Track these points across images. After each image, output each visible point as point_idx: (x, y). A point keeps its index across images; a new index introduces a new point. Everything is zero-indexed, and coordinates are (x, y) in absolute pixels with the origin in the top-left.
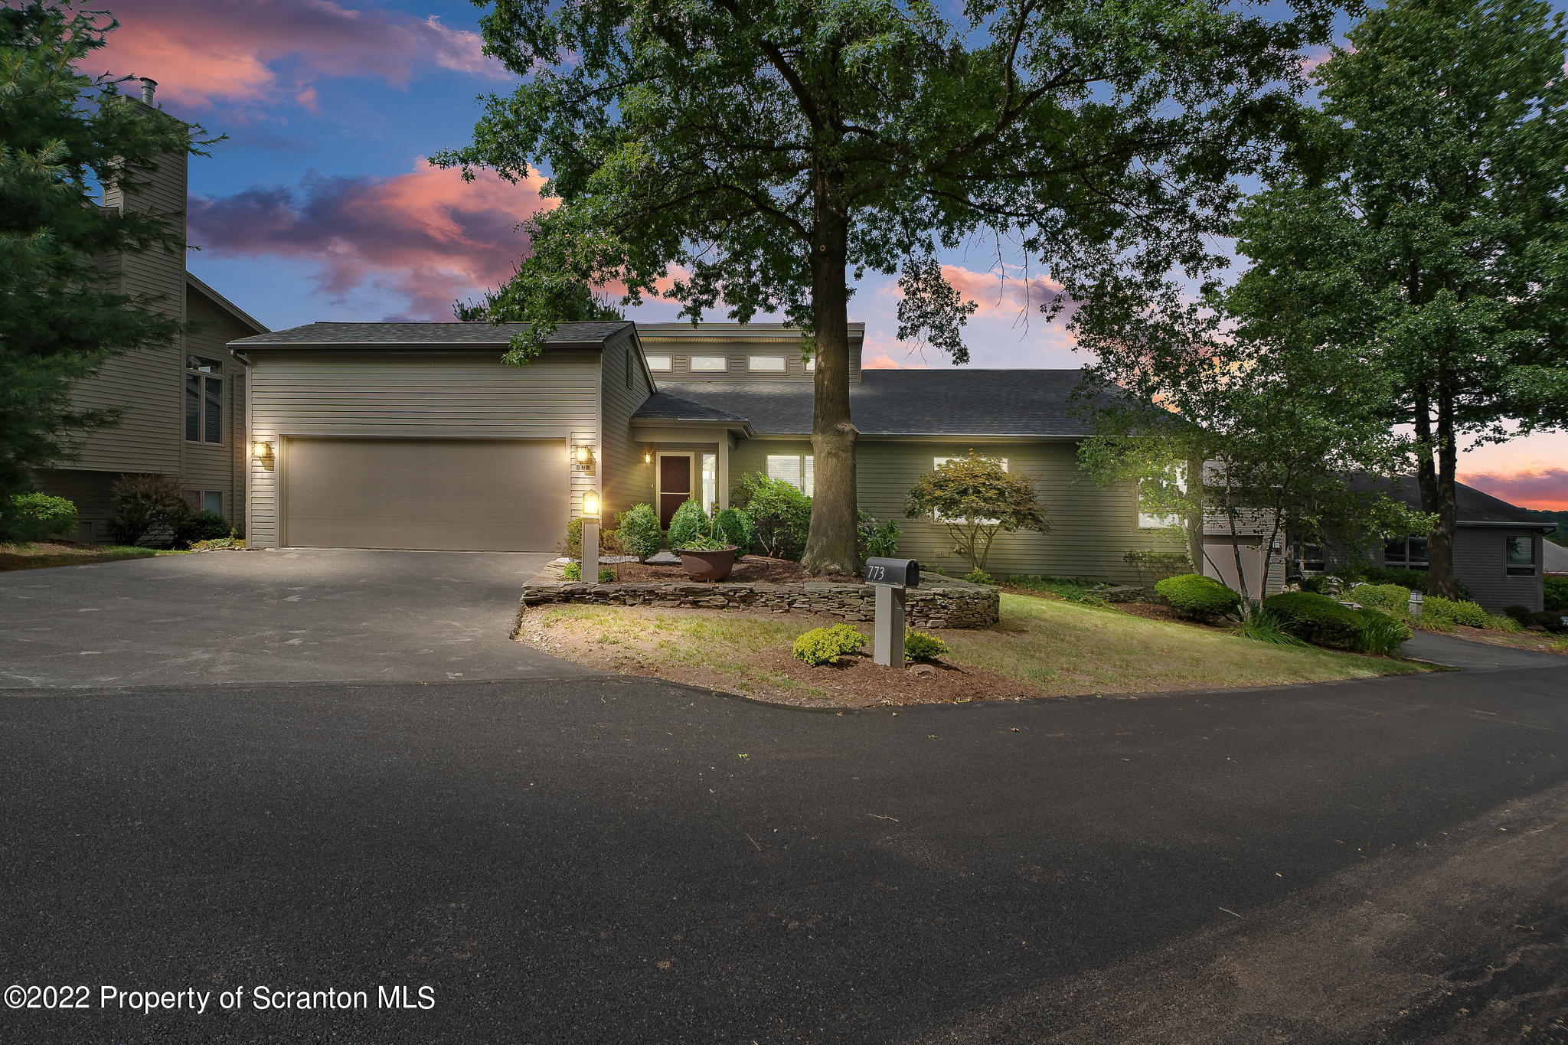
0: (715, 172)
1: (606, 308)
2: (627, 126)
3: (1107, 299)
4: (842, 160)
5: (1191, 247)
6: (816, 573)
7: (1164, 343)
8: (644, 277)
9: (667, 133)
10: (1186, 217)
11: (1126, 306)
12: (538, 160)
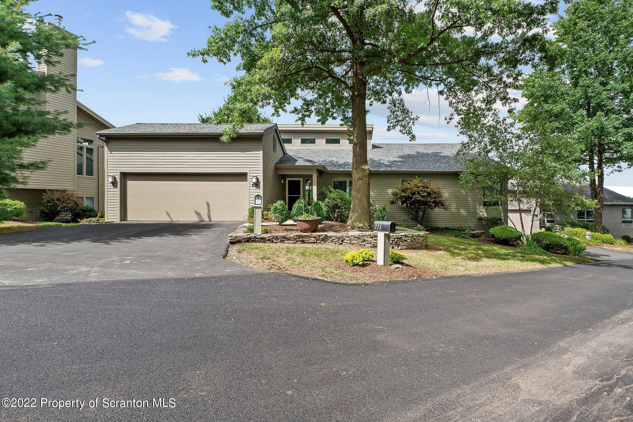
0: (311, 61)
1: (264, 118)
2: (273, 41)
3: (471, 115)
4: (364, 57)
5: (504, 94)
6: (353, 228)
7: (493, 133)
8: (281, 105)
9: (291, 44)
10: (502, 82)
11: (478, 118)
12: (235, 54)
